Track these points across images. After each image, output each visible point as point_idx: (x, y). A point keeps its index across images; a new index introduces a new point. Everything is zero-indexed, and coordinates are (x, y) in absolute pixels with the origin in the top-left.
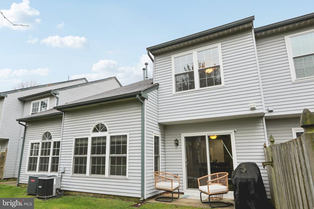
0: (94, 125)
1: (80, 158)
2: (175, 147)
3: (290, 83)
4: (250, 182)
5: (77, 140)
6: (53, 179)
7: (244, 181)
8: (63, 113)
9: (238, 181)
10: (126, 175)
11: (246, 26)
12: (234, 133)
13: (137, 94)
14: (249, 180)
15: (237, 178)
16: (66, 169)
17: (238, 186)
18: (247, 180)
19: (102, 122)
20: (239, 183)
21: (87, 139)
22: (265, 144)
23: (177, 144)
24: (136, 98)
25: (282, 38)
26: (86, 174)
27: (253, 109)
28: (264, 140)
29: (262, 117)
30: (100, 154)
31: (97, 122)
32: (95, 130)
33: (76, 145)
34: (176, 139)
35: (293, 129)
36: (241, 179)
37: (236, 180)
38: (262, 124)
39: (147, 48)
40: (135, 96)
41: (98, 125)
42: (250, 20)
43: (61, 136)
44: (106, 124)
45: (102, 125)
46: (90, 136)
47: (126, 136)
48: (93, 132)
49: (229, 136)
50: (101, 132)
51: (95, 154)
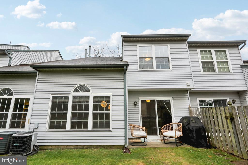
0: (76, 86)
1: (57, 115)
2: (134, 106)
3: (200, 74)
4: (201, 128)
5: (54, 98)
6: (32, 136)
7: (198, 128)
8: (38, 72)
9: (194, 128)
10: (109, 128)
11: (184, 38)
12: (172, 99)
13: (125, 66)
14: (201, 127)
15: (193, 126)
16: (40, 125)
17: (194, 131)
18: (199, 127)
19: (85, 84)
20: (195, 129)
21: (67, 98)
22: (189, 106)
23: (135, 105)
24: (123, 68)
25: (196, 50)
26: (66, 128)
27: (188, 86)
28: (188, 104)
29: (187, 91)
30: (83, 111)
31: (79, 84)
32: (76, 91)
33: (53, 102)
34: (136, 101)
35: (197, 98)
36: (196, 126)
37: (193, 127)
38: (187, 95)
39: (121, 35)
40: (123, 67)
41: (81, 86)
42: (188, 36)
43: (34, 93)
44: (89, 87)
45: (84, 87)
46: (71, 95)
47: (109, 97)
48: (74, 91)
49: (169, 100)
50: (84, 92)
51: (77, 111)
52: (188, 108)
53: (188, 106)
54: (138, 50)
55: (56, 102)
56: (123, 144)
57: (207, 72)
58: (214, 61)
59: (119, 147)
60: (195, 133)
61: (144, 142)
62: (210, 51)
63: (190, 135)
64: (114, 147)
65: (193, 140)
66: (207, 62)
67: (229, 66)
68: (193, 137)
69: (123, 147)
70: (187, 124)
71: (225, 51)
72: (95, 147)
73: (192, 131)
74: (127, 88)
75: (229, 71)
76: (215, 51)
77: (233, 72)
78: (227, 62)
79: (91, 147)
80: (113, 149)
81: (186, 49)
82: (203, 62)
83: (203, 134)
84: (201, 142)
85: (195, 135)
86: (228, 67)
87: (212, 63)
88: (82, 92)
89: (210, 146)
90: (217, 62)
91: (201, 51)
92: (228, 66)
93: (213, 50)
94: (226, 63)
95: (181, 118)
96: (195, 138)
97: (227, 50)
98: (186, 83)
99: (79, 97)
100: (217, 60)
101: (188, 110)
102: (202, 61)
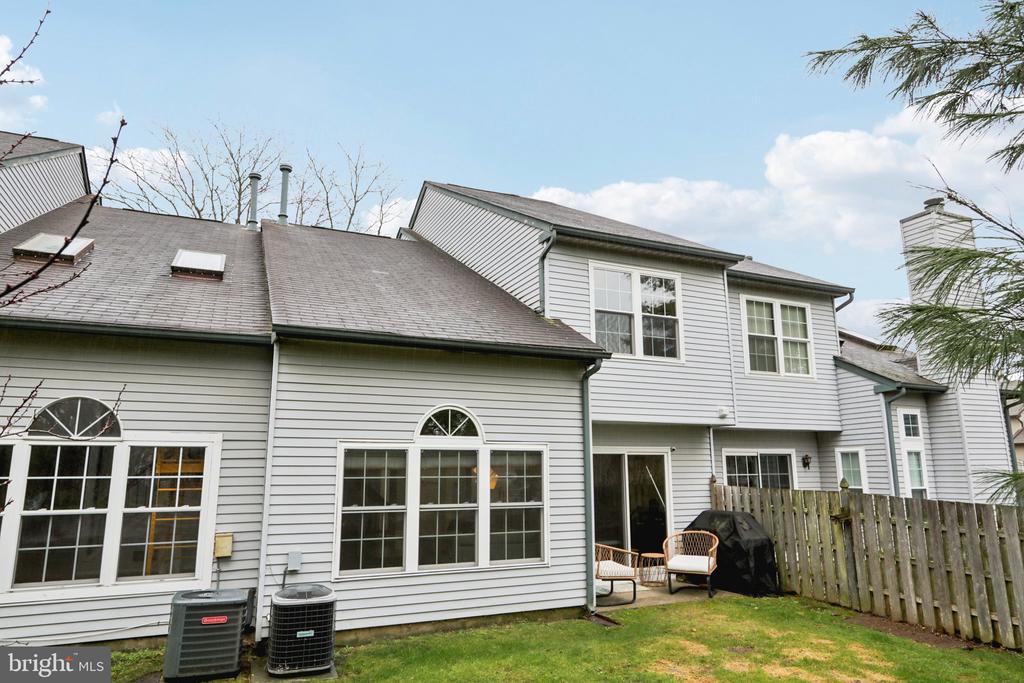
0: (429, 413)
1: (365, 518)
3: (742, 376)
4: (766, 545)
7: (759, 545)
8: (276, 348)
9: (752, 546)
10: (542, 556)
12: (670, 452)
13: (599, 358)
14: (765, 542)
15: (748, 540)
16: (307, 559)
17: (751, 553)
18: (762, 542)
19: (460, 406)
20: (752, 548)
21: (402, 454)
22: (713, 476)
26: (402, 566)
27: (723, 416)
28: (709, 470)
29: (709, 428)
30: (456, 503)
31: (439, 405)
32: (428, 430)
33: (347, 472)
35: (723, 449)
36: (755, 541)
37: (748, 543)
38: (708, 441)
40: (593, 359)
41: (445, 413)
42: (735, 259)
44: (473, 415)
45: (457, 416)
46: (417, 445)
47: (538, 455)
48: (423, 433)
49: (661, 458)
50: (455, 435)
51: (436, 503)
52: (708, 481)
53: (710, 476)
54: (592, 281)
55: (359, 472)
56: (582, 602)
57: (758, 372)
58: (776, 339)
59: (569, 613)
60: (753, 558)
61: (613, 595)
62: (770, 306)
63: (739, 564)
64: (555, 615)
65: (746, 577)
66: (761, 339)
67: (809, 358)
68: (747, 570)
69: (582, 612)
70: (727, 534)
71: (803, 310)
72: (500, 619)
73: (747, 554)
74: (592, 417)
75: (808, 373)
76: (783, 307)
77: (815, 376)
78: (804, 345)
79: (488, 621)
80: (553, 620)
81: (723, 298)
82: (752, 339)
83: (769, 560)
84: (764, 580)
85: (752, 564)
86: (807, 361)
87: (772, 342)
88: (449, 436)
89: (779, 592)
90: (785, 342)
91: (749, 302)
92: (806, 356)
93: (777, 303)
94: (803, 347)
95: (699, 512)
96: (753, 571)
97: (807, 306)
98: (718, 408)
99: (442, 451)
100: (784, 335)
101: (707, 488)
102: (749, 336)
